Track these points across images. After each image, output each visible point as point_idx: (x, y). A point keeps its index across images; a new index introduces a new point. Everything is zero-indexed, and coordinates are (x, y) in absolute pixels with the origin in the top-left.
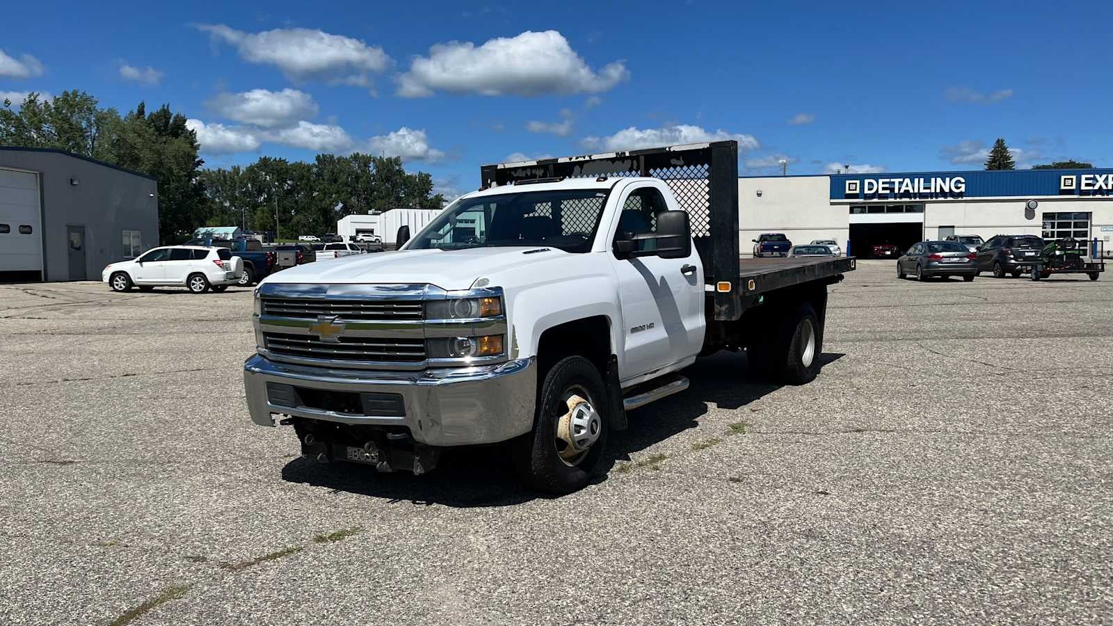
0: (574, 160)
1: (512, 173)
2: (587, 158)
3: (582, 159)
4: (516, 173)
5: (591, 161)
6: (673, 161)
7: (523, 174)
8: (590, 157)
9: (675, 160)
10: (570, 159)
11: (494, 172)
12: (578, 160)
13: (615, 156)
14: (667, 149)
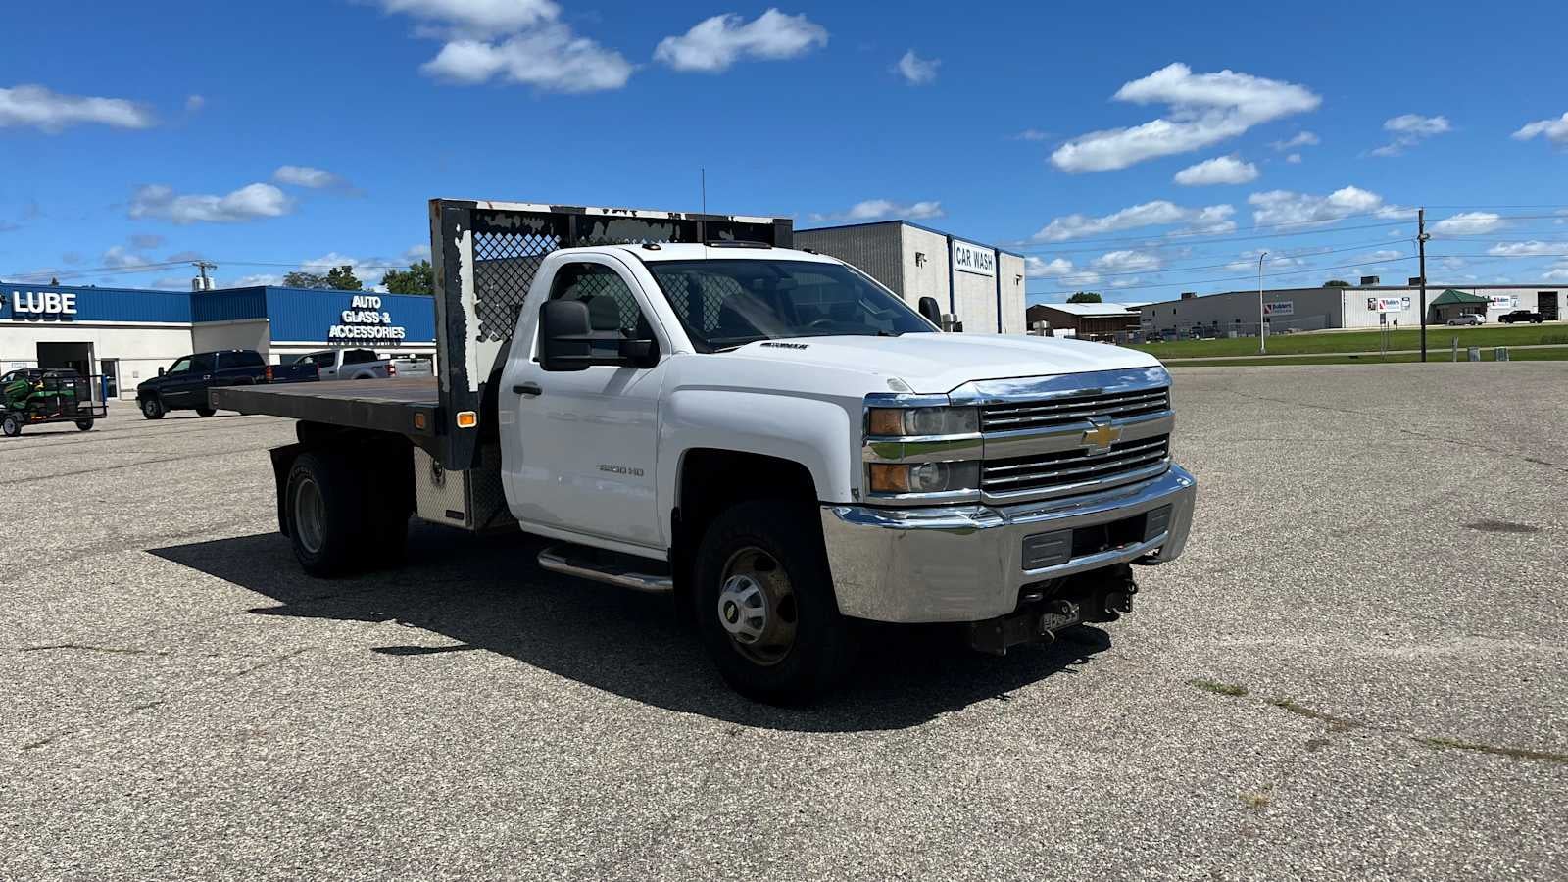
0: (610, 213)
1: (487, 218)
2: (629, 214)
3: (622, 214)
4: (493, 219)
5: (634, 218)
6: (722, 234)
7: (506, 223)
8: (634, 212)
9: (724, 233)
10: (605, 211)
11: (468, 213)
12: (615, 214)
13: (667, 217)
14: (730, 218)
